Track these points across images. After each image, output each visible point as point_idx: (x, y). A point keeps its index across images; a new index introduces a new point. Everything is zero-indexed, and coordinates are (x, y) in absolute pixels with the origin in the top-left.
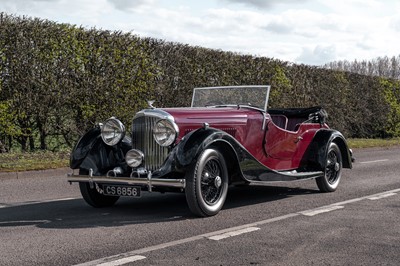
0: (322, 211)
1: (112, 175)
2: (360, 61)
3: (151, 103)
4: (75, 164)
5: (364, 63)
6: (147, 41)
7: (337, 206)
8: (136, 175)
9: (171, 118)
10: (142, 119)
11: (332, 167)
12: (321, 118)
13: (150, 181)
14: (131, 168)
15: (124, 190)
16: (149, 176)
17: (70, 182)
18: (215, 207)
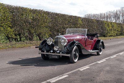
0: (102, 62)
1: (51, 52)
2: (95, 14)
3: (60, 34)
4: (40, 49)
5: (96, 14)
6: (47, 12)
7: (104, 60)
8: (57, 53)
9: (65, 38)
10: (58, 38)
11: (101, 49)
12: (98, 36)
13: (61, 54)
14: (55, 51)
15: (54, 56)
16: (61, 53)
17: (39, 54)
18: (76, 61)
